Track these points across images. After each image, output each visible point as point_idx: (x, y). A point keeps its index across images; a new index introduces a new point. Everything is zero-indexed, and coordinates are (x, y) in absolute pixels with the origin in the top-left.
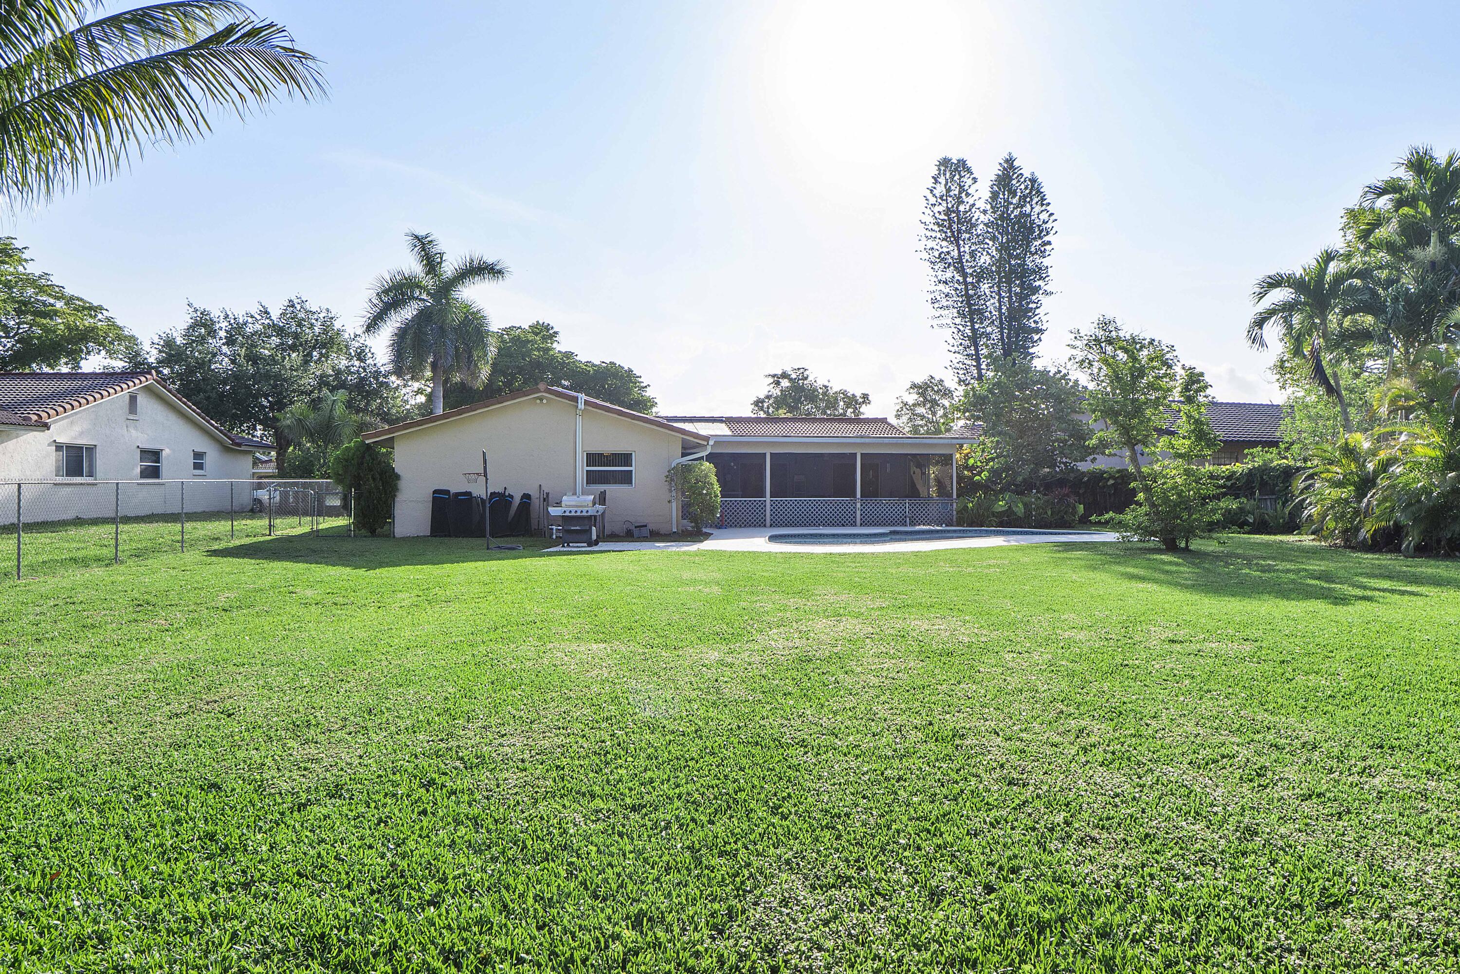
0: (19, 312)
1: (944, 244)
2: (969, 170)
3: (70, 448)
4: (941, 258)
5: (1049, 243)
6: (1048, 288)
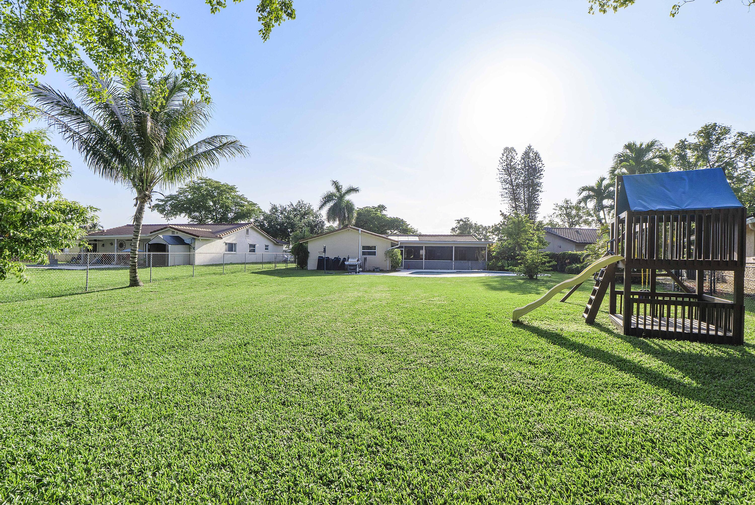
0: (235, 206)
1: (506, 176)
2: (515, 151)
3: (229, 244)
4: (505, 181)
5: (542, 174)
6: (542, 190)
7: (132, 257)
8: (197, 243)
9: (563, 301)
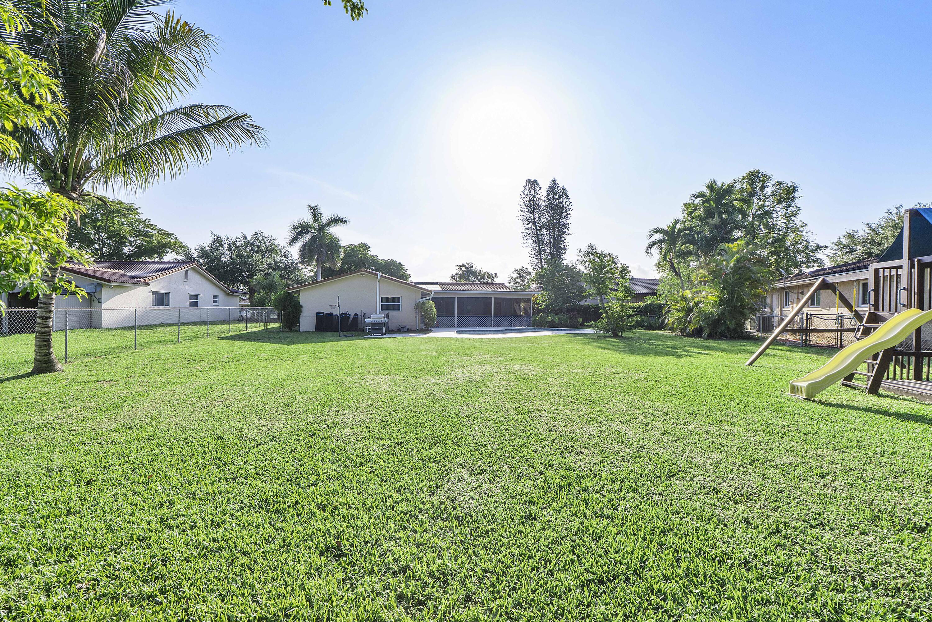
0: (136, 235)
1: (528, 213)
2: (538, 184)
3: (158, 293)
4: (527, 219)
5: (570, 214)
6: (569, 232)
7: (41, 317)
8: (105, 292)
9: (751, 364)
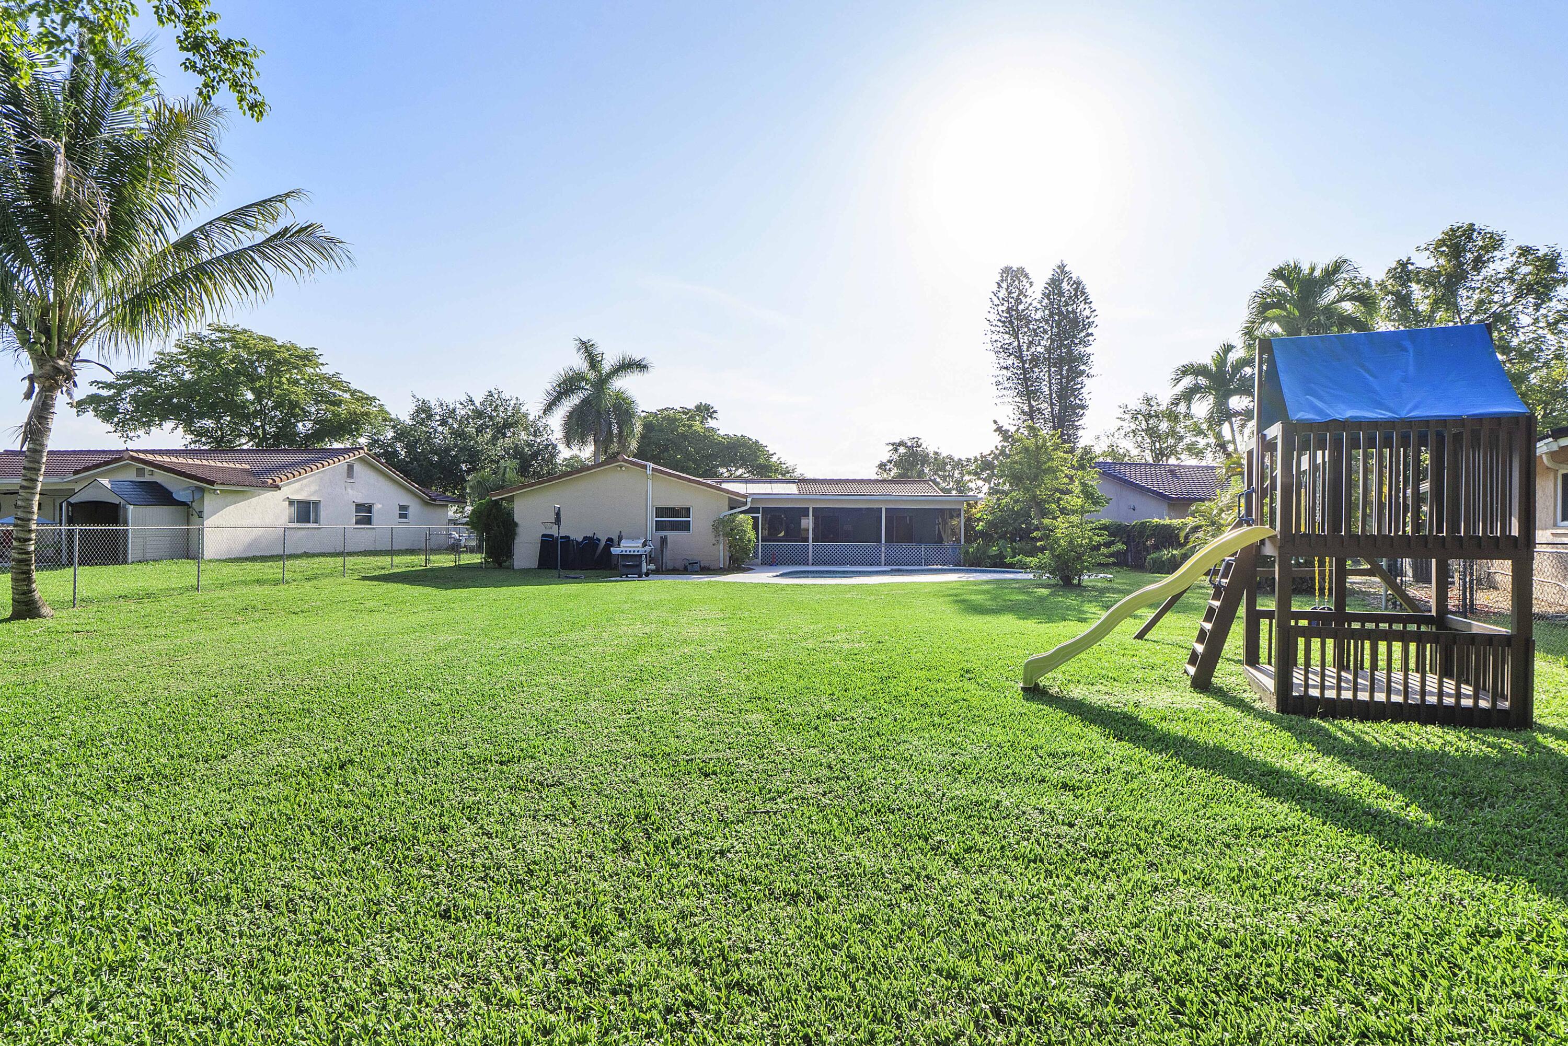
0: (317, 402)
1: (1007, 336)
2: (1026, 276)
3: (299, 502)
4: (1005, 350)
5: (1092, 334)
6: (1092, 372)
7: (18, 539)
8: (209, 502)
9: (1140, 636)
